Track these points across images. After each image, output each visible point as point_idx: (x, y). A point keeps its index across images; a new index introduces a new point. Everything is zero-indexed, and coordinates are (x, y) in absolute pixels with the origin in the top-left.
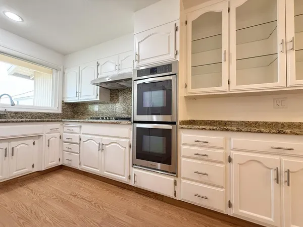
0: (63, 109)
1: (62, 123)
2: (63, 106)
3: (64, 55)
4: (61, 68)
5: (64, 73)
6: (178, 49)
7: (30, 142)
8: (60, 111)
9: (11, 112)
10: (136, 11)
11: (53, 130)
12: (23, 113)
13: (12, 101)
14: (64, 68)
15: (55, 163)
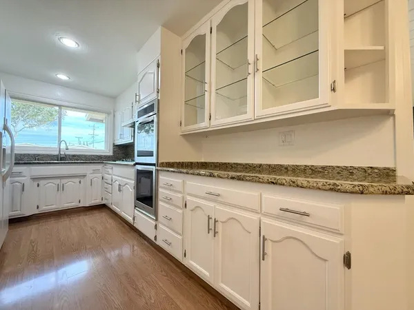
0: (114, 152)
1: (103, 165)
2: (114, 149)
3: (114, 98)
4: (112, 111)
5: (114, 116)
6: (159, 88)
7: (77, 180)
8: (111, 153)
9: (69, 155)
10: (138, 51)
11: (95, 171)
12: (79, 156)
13: (66, 146)
14: (114, 112)
15: (98, 201)
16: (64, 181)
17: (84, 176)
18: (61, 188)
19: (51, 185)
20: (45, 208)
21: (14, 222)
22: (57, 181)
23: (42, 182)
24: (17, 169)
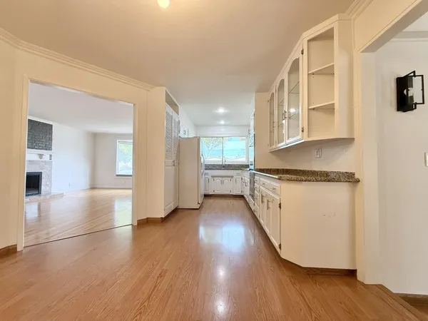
7: (230, 179)
12: (231, 165)
13: (226, 159)
15: (239, 193)
16: (224, 179)
17: (232, 177)
18: (222, 182)
19: (218, 180)
20: (217, 192)
21: (206, 196)
22: (221, 179)
23: (215, 179)
24: (207, 171)
